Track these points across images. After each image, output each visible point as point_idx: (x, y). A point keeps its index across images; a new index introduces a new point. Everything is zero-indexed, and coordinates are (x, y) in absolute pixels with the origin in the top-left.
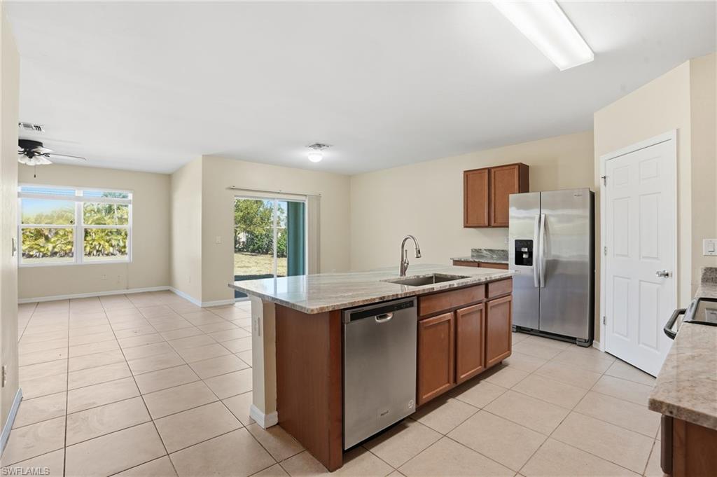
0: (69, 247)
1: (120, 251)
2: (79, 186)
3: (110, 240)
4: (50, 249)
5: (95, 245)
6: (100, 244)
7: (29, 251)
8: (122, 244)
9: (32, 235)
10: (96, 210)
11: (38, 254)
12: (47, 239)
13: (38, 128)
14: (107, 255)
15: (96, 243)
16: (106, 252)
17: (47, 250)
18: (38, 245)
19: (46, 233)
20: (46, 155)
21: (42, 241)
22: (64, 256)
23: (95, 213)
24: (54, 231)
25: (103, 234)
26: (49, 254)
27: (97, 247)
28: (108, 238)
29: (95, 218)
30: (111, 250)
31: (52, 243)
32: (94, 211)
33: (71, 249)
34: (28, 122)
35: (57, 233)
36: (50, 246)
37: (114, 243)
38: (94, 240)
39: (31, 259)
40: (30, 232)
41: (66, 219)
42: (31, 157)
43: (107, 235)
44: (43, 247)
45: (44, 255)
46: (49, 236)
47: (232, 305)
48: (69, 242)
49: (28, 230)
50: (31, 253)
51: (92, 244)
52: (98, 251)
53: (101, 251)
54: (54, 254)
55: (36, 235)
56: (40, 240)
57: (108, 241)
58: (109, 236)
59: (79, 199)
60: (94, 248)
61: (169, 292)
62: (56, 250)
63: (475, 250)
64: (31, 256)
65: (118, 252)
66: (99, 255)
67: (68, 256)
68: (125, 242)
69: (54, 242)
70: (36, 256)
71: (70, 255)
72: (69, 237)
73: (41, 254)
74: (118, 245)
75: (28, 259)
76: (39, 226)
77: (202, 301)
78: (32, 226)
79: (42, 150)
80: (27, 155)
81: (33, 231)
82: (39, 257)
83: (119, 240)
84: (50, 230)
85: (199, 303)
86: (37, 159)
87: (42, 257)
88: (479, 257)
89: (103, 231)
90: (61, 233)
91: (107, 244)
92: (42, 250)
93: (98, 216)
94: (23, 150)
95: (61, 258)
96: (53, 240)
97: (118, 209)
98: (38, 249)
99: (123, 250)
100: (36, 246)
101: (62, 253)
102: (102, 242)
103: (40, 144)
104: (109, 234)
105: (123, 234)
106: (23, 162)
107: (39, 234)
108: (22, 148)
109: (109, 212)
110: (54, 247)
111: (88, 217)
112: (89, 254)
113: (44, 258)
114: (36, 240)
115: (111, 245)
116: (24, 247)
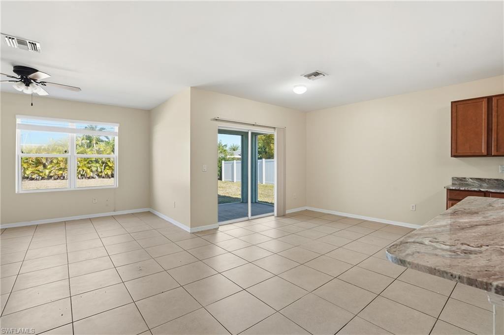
0: (61, 172)
1: (98, 175)
3: (91, 167)
4: (47, 174)
5: (80, 171)
6: (83, 170)
7: (32, 175)
8: (99, 170)
9: (33, 163)
10: (80, 144)
11: (38, 178)
12: (45, 166)
13: (34, 46)
14: (89, 178)
15: (80, 169)
16: (88, 176)
17: (45, 174)
18: (39, 171)
19: (44, 161)
20: (43, 83)
21: (41, 168)
22: (57, 179)
23: (80, 146)
24: (50, 160)
25: (86, 163)
26: (46, 177)
27: (82, 172)
28: (89, 165)
30: (91, 174)
31: (47, 169)
32: (79, 145)
33: (62, 174)
35: (52, 162)
36: (47, 172)
37: (94, 169)
39: (33, 181)
40: (32, 161)
41: (58, 152)
42: (28, 85)
43: (88, 163)
44: (42, 172)
45: (43, 178)
46: (46, 164)
47: (217, 229)
48: (61, 168)
49: (31, 160)
50: (33, 177)
52: (82, 175)
53: (84, 175)
54: (50, 177)
55: (36, 164)
56: (39, 167)
57: (89, 168)
58: (90, 164)
61: (149, 214)
62: (51, 174)
63: (458, 178)
64: (32, 179)
65: (96, 176)
66: (82, 178)
67: (60, 179)
68: (101, 169)
69: (49, 169)
70: (37, 179)
71: (62, 178)
72: (61, 165)
73: (40, 177)
74: (96, 171)
75: (31, 181)
76: (38, 155)
77: (191, 227)
78: (34, 156)
79: (38, 77)
80: (24, 82)
81: (34, 160)
82: (39, 180)
83: (97, 167)
84: (47, 159)
85: (188, 229)
86: (34, 87)
87: (41, 179)
88: (462, 185)
89: (85, 160)
90: (55, 161)
91: (88, 170)
92: (41, 174)
93: (82, 149)
94: (20, 77)
95: (55, 181)
96: (49, 167)
97: (97, 143)
98: (38, 174)
99: (100, 174)
100: (37, 172)
101: (56, 177)
102: (85, 169)
104: (90, 162)
105: (100, 162)
106: (20, 90)
107: (38, 162)
108: (18, 74)
109: (90, 147)
110: (50, 172)
113: (43, 181)
114: (37, 167)
115: (92, 171)
116: (28, 172)
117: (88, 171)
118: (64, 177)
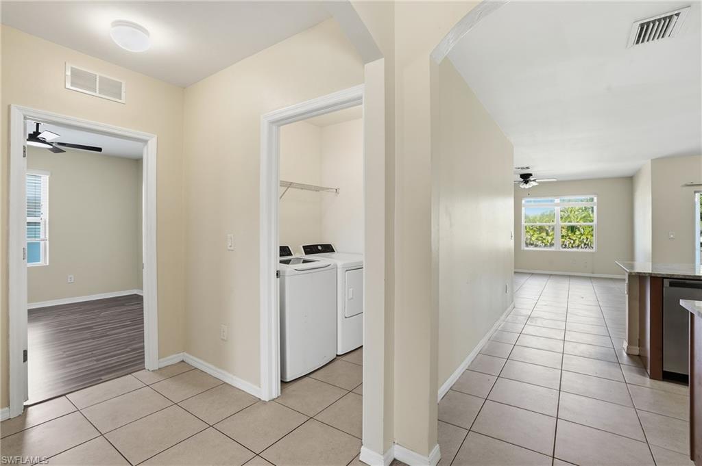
2: (557, 196)
4: (550, 241)
6: (587, 238)
7: (536, 242)
9: (538, 230)
11: (541, 244)
12: (548, 234)
13: (527, 168)
15: (584, 237)
17: (548, 241)
18: (542, 237)
19: (547, 229)
20: (534, 180)
21: (544, 234)
23: (583, 211)
24: (552, 227)
26: (548, 244)
27: (585, 241)
29: (583, 215)
31: (550, 236)
34: (522, 166)
36: (549, 238)
38: (581, 234)
40: (536, 228)
42: (527, 183)
44: (544, 239)
45: (546, 245)
52: (585, 244)
53: (588, 244)
56: (542, 234)
59: (557, 205)
60: (582, 242)
73: (543, 244)
76: (541, 224)
78: (538, 224)
79: (531, 178)
80: (525, 183)
81: (538, 228)
84: (549, 227)
86: (531, 183)
87: (544, 246)
92: (544, 241)
94: (523, 180)
103: (531, 175)
106: (523, 186)
107: (541, 229)
112: (578, 246)
114: (540, 233)
116: (533, 239)
118: (566, 245)
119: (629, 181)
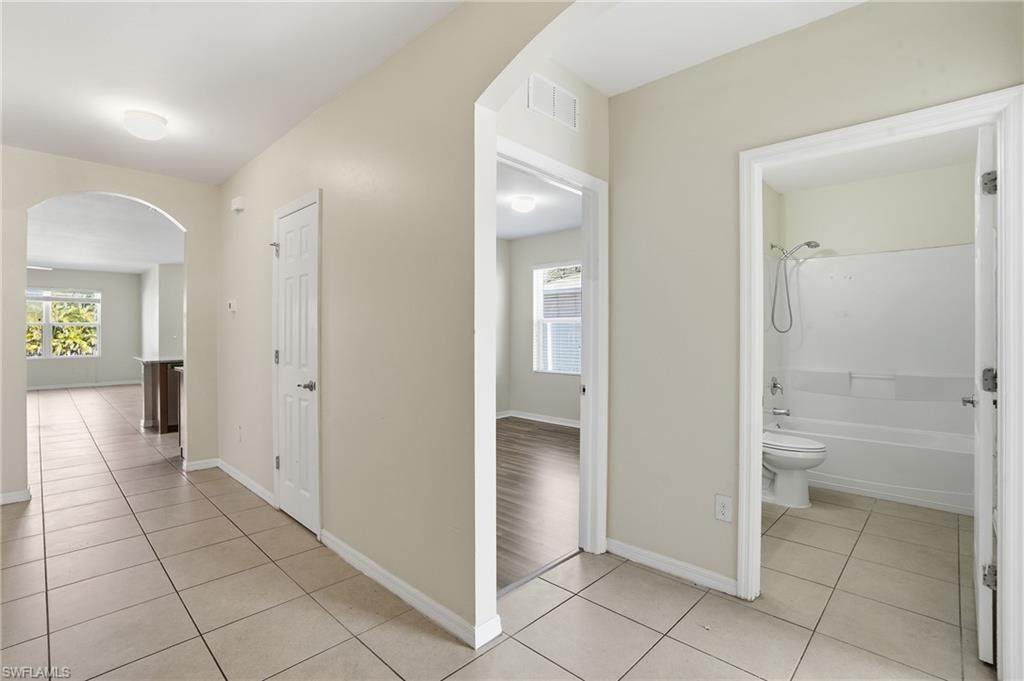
0: (35, 347)
3: (89, 338)
15: (68, 341)
25: (80, 331)
27: (72, 347)
28: (86, 336)
33: (36, 350)
38: (67, 338)
43: (84, 332)
48: (35, 341)
51: (64, 343)
53: (76, 352)
57: (84, 339)
58: (87, 333)
89: (79, 327)
91: (84, 342)
102: (78, 341)
111: (60, 309)
115: (91, 345)
117: (84, 344)
119: (138, 279)
